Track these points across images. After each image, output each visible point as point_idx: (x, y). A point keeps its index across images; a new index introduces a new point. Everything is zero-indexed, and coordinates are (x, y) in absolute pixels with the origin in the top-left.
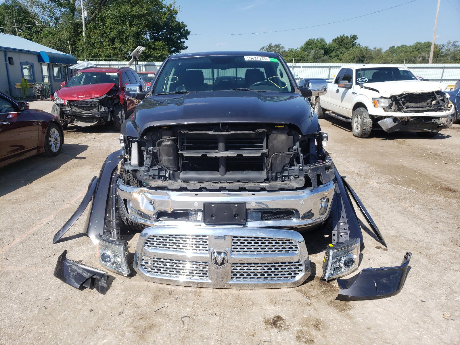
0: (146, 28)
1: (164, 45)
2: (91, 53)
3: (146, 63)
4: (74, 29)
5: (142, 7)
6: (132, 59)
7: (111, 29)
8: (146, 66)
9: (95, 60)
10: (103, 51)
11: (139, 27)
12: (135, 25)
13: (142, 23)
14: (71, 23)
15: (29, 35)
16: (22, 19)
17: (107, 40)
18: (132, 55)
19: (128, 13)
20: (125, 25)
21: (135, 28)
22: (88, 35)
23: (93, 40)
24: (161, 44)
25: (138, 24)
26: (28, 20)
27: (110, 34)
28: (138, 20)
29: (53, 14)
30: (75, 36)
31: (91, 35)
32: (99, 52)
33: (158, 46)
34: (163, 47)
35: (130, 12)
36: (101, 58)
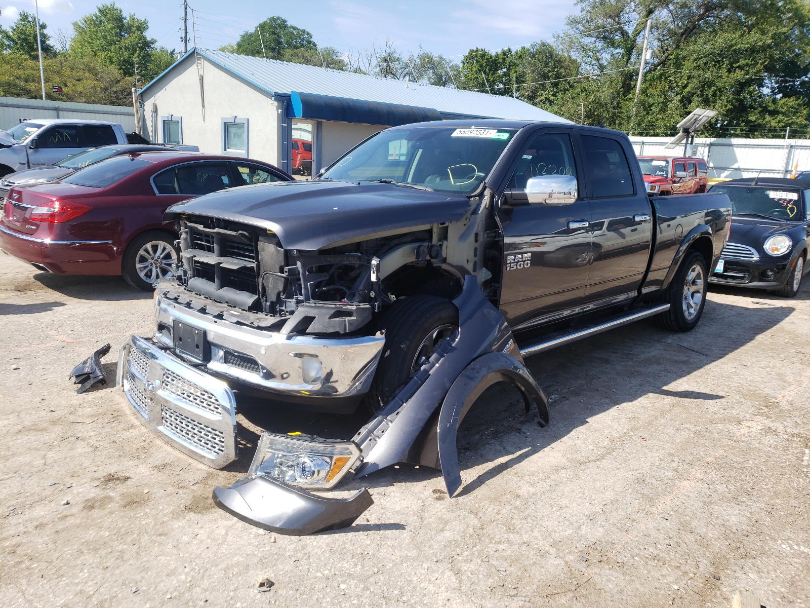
0: (765, 72)
1: (799, 105)
2: (642, 121)
3: (713, 140)
4: (624, 83)
5: (763, 33)
6: (681, 134)
7: (689, 77)
8: (712, 147)
9: (647, 135)
10: (663, 119)
11: (748, 71)
12: (741, 68)
13: (758, 63)
14: (622, 72)
15: (553, 95)
16: (549, 72)
17: (679, 98)
18: (681, 126)
19: (731, 46)
20: (720, 68)
21: (739, 75)
22: (644, 92)
23: (651, 100)
24: (790, 104)
25: (747, 65)
26: (557, 71)
27: (685, 87)
28: (749, 59)
29: (598, 60)
30: (623, 94)
31: (650, 91)
32: (657, 120)
33: (783, 108)
34: (797, 109)
35: (736, 44)
36: (658, 131)
